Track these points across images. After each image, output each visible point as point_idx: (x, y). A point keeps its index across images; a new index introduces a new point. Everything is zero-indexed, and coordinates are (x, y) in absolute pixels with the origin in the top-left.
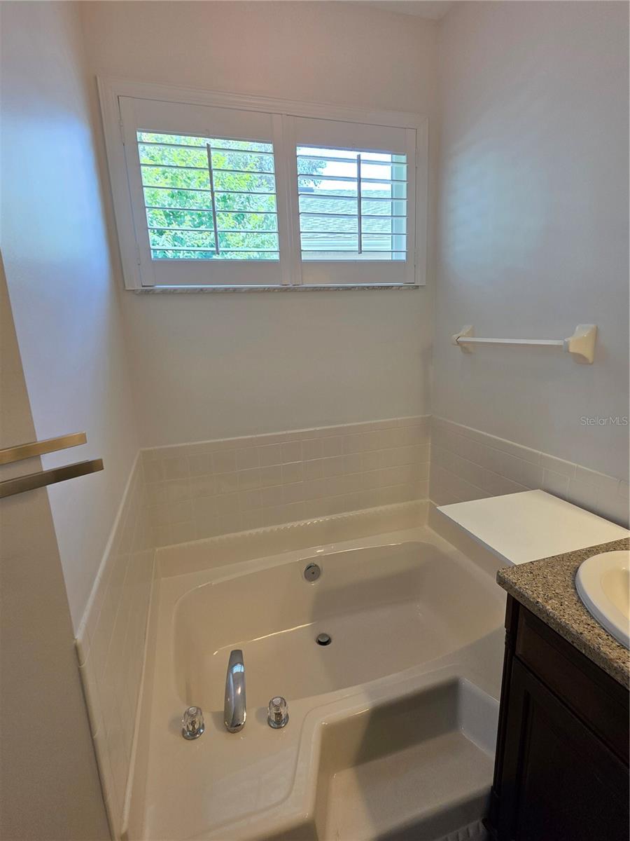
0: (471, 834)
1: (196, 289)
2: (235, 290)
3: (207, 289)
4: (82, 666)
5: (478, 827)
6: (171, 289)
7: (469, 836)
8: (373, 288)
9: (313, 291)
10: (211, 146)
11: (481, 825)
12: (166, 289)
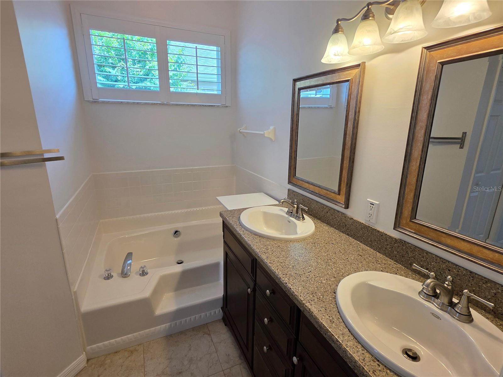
0: (217, 313)
1: (119, 102)
2: (138, 103)
3: (124, 102)
4: (59, 226)
5: (220, 311)
6: (107, 101)
7: (216, 314)
8: (205, 106)
9: (176, 105)
10: (125, 39)
11: (221, 310)
12: (105, 101)
